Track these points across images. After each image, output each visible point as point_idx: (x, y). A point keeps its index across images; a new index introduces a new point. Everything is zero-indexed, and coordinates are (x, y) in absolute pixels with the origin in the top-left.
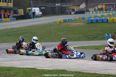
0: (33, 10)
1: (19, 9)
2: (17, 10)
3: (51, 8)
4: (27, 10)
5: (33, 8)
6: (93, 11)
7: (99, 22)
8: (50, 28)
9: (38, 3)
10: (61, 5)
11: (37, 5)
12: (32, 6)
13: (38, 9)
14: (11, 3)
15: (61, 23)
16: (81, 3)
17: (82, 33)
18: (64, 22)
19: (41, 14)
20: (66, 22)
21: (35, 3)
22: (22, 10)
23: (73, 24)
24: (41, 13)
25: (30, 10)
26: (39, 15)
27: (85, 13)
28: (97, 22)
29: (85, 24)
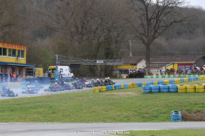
0: (59, 69)
1: (36, 67)
2: (32, 69)
3: (88, 67)
4: (50, 70)
5: (59, 67)
6: (157, 73)
7: (163, 92)
8: (81, 99)
9: (67, 59)
10: (104, 62)
11: (65, 62)
12: (57, 63)
13: (67, 67)
14: (23, 57)
15: (102, 91)
16: (139, 61)
17: (132, 109)
18: (106, 91)
19: (73, 77)
20: (110, 90)
21: (63, 58)
22: (41, 70)
23: (120, 93)
24: (72, 75)
25: (55, 69)
26: (69, 77)
27: (145, 77)
28: (160, 92)
29: (139, 94)
